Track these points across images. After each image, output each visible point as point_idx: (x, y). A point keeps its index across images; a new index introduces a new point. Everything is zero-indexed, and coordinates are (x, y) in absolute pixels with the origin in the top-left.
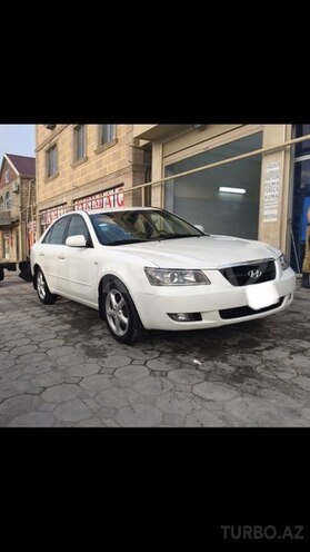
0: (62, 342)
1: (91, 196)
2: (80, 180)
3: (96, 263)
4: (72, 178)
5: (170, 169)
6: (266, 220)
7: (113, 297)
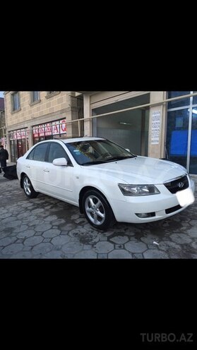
0: (58, 232)
1: (44, 124)
2: (36, 114)
3: (78, 178)
4: (30, 112)
5: (95, 111)
6: (152, 143)
7: (91, 200)
